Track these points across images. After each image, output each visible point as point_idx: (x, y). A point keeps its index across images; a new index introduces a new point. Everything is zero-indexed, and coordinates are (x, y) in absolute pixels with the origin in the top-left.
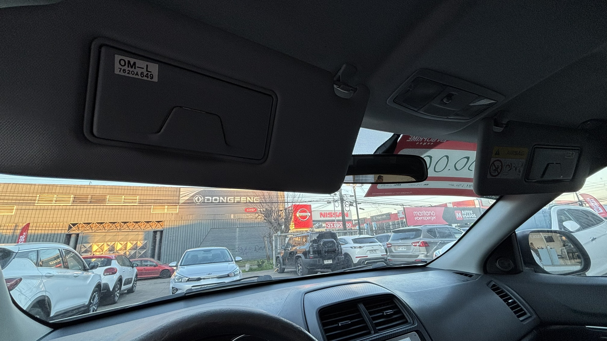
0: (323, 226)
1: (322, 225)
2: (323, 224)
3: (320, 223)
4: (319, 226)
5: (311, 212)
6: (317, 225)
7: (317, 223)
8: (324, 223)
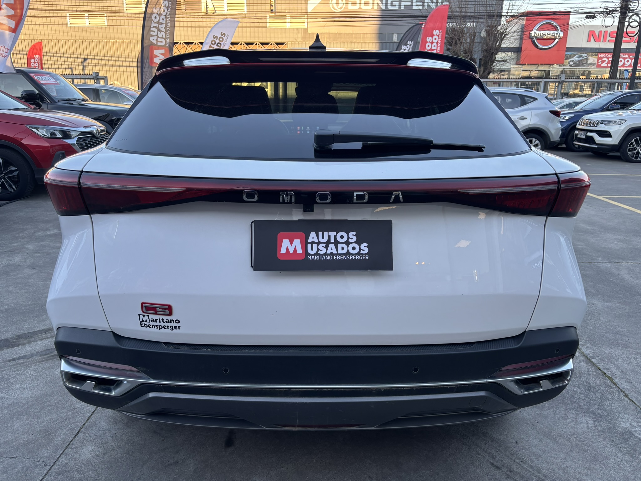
0: (589, 62)
1: (587, 59)
2: (589, 57)
3: (584, 55)
4: (579, 61)
5: (567, 29)
6: (575, 59)
7: (575, 55)
8: (592, 56)
